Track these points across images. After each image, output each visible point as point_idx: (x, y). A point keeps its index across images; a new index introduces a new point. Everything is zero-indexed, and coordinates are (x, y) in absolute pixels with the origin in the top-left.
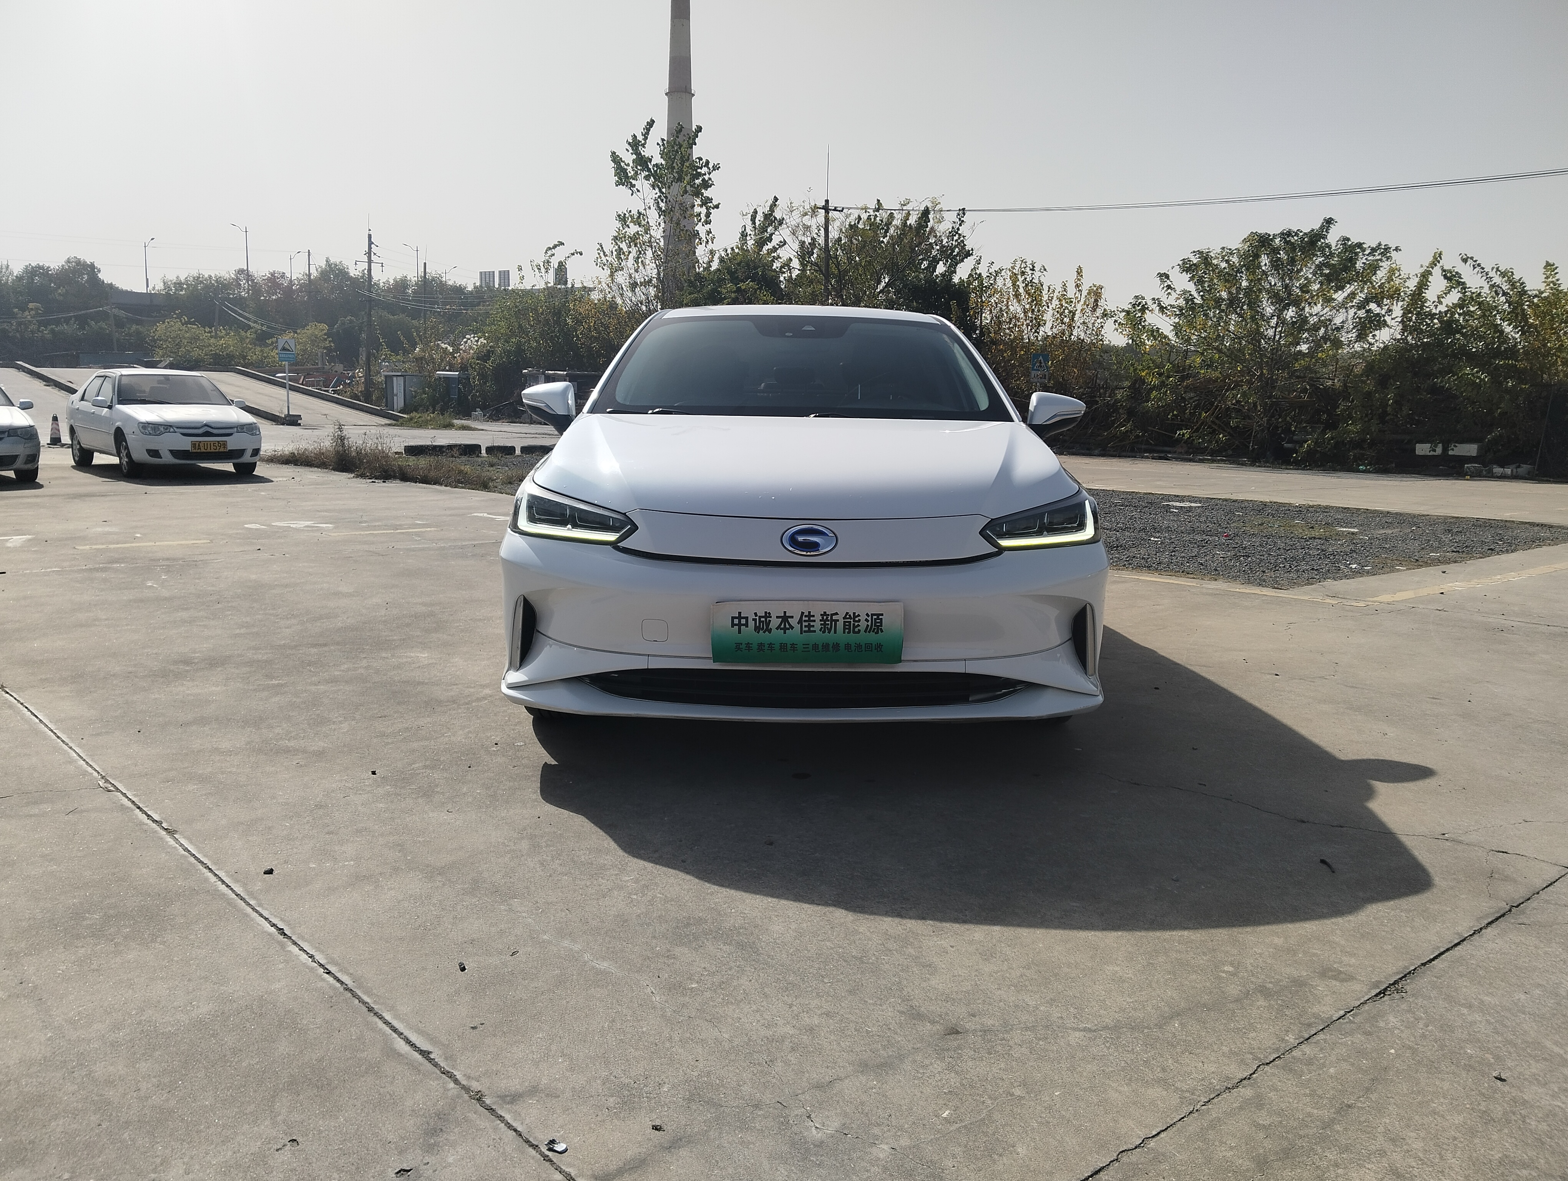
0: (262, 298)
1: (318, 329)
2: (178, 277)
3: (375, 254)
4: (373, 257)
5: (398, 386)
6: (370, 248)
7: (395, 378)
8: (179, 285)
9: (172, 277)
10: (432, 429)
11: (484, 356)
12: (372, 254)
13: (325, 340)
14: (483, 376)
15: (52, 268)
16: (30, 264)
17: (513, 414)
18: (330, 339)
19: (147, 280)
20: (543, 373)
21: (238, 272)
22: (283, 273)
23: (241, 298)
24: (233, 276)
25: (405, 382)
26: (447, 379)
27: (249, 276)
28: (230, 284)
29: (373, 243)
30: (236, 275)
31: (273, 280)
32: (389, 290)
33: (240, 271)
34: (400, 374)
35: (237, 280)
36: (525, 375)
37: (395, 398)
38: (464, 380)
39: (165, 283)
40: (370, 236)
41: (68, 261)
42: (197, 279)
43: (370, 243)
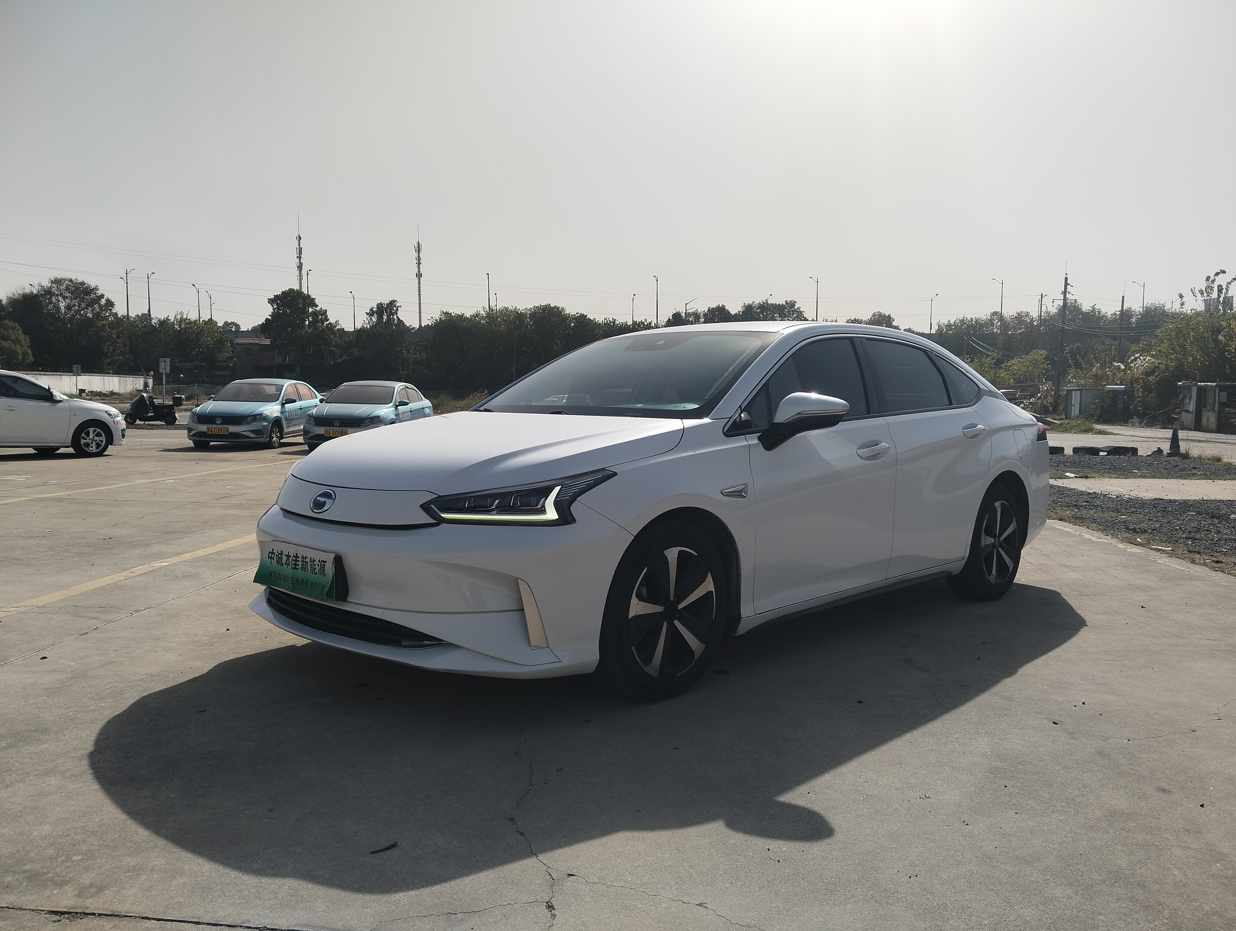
0: (1010, 332)
1: (1040, 354)
2: (949, 321)
3: (1069, 293)
4: (1068, 296)
5: (1076, 398)
6: (1066, 288)
7: (1074, 392)
8: (949, 326)
9: (944, 321)
10: (1074, 433)
11: (1149, 373)
12: (1067, 293)
13: (1044, 363)
14: (1147, 388)
15: (864, 320)
16: (850, 319)
17: (1167, 421)
18: (1049, 362)
19: (931, 324)
20: (1196, 385)
21: (993, 314)
22: (1028, 312)
23: (993, 333)
24: (989, 318)
25: (1081, 394)
26: (1115, 391)
27: (1001, 318)
28: (986, 323)
29: (1069, 284)
30: (991, 316)
31: (1020, 318)
32: (1115, 320)
33: (995, 313)
34: (1077, 388)
35: (991, 320)
36: (1180, 387)
37: (1073, 408)
38: (1129, 393)
39: (939, 326)
40: (1066, 279)
41: (874, 315)
42: (962, 321)
43: (1066, 284)
